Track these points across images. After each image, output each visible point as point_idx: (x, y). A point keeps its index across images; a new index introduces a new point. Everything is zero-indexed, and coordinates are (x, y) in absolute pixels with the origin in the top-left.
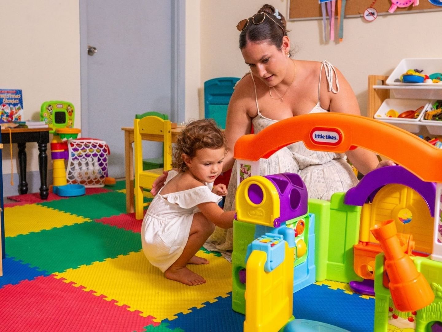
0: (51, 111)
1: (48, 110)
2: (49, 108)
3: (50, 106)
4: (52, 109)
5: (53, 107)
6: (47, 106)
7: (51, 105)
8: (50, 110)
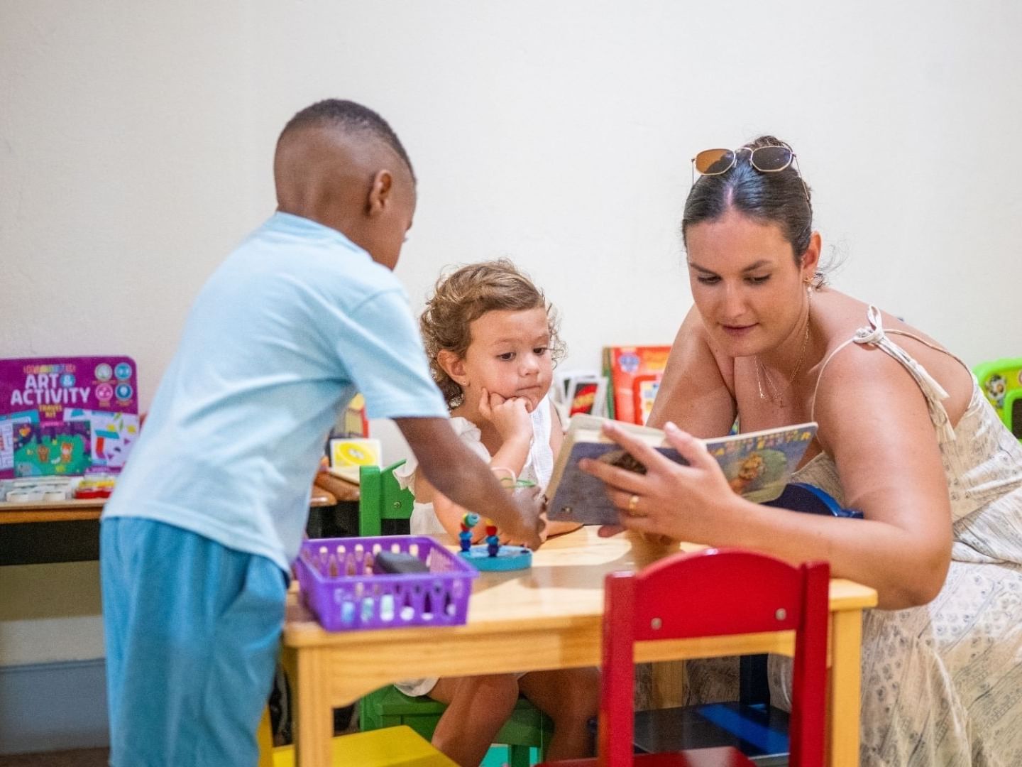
0: (1000, 396)
1: (992, 392)
2: (995, 386)
3: (997, 378)
4: (1002, 391)
5: (1006, 382)
6: (988, 379)
7: (1001, 374)
8: (995, 394)
